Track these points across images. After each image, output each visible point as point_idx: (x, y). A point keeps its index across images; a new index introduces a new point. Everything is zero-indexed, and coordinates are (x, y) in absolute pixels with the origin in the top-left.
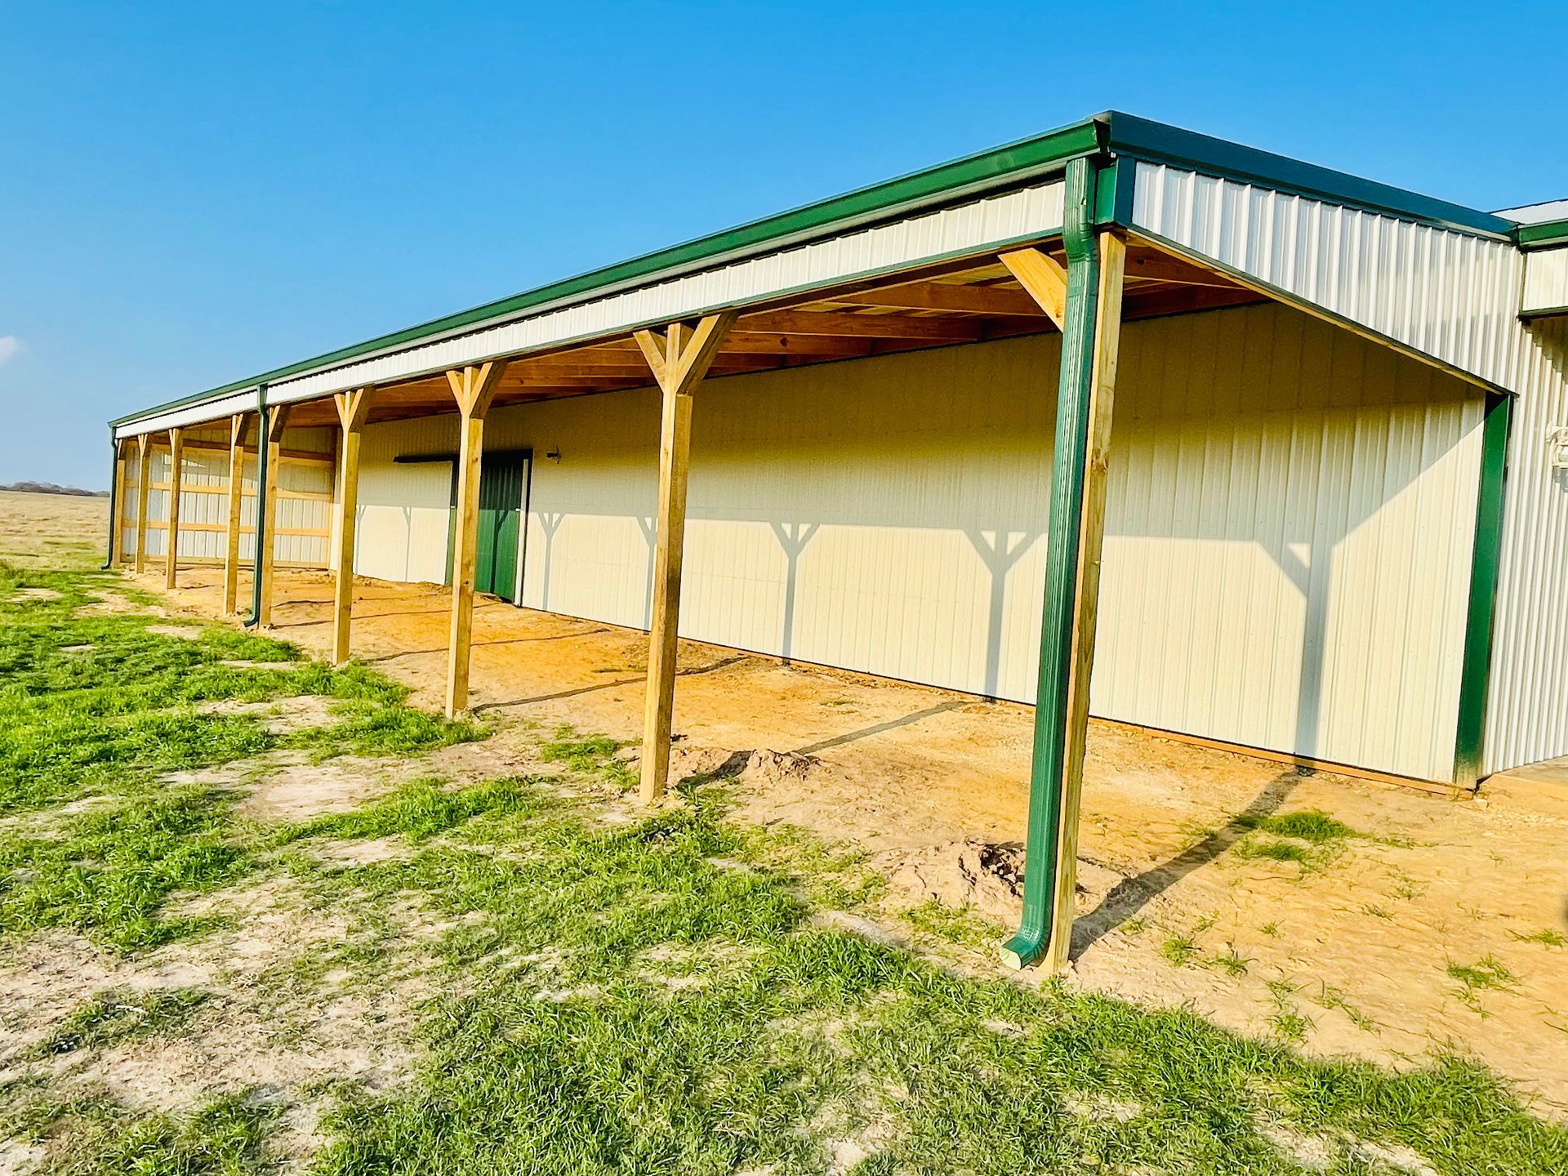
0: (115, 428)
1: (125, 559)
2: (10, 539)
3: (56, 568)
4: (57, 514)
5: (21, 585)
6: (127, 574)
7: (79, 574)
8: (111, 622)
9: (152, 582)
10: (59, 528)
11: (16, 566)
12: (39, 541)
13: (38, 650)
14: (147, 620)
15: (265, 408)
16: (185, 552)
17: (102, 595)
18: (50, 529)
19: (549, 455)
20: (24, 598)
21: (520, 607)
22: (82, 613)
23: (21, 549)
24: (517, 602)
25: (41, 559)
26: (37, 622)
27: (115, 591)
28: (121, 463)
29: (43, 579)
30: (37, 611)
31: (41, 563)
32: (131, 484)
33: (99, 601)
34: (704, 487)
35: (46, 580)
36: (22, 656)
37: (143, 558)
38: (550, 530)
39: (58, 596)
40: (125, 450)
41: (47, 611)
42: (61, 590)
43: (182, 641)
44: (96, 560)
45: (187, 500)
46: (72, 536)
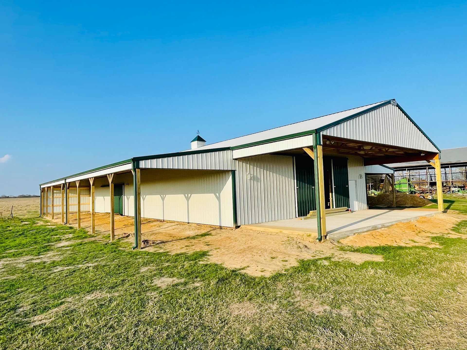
0: (40, 186)
1: (44, 214)
2: (19, 212)
3: (29, 217)
4: (30, 204)
5: (22, 222)
6: (44, 217)
7: (34, 218)
8: (39, 226)
9: (49, 218)
10: (30, 208)
11: (21, 218)
12: (25, 212)
13: (25, 232)
14: (46, 226)
15: (66, 183)
16: (55, 211)
17: (38, 222)
18: (28, 208)
19: (127, 184)
20: (22, 224)
21: (124, 216)
22: (34, 225)
23: (21, 214)
24: (123, 215)
25: (26, 216)
26: (25, 227)
27: (41, 221)
28: (42, 193)
29: (26, 220)
30: (25, 226)
31: (26, 217)
32: (44, 197)
33: (38, 223)
34: (143, 189)
35: (27, 220)
36: (23, 233)
37: (48, 214)
38: (128, 199)
39: (29, 223)
40: (43, 190)
41: (27, 226)
42: (30, 222)
43: (52, 228)
44: (38, 215)
45: (55, 199)
46: (34, 210)
